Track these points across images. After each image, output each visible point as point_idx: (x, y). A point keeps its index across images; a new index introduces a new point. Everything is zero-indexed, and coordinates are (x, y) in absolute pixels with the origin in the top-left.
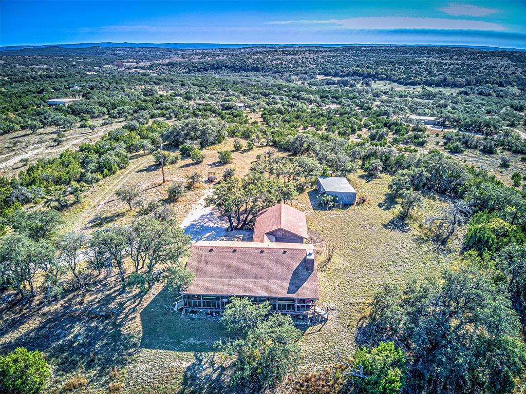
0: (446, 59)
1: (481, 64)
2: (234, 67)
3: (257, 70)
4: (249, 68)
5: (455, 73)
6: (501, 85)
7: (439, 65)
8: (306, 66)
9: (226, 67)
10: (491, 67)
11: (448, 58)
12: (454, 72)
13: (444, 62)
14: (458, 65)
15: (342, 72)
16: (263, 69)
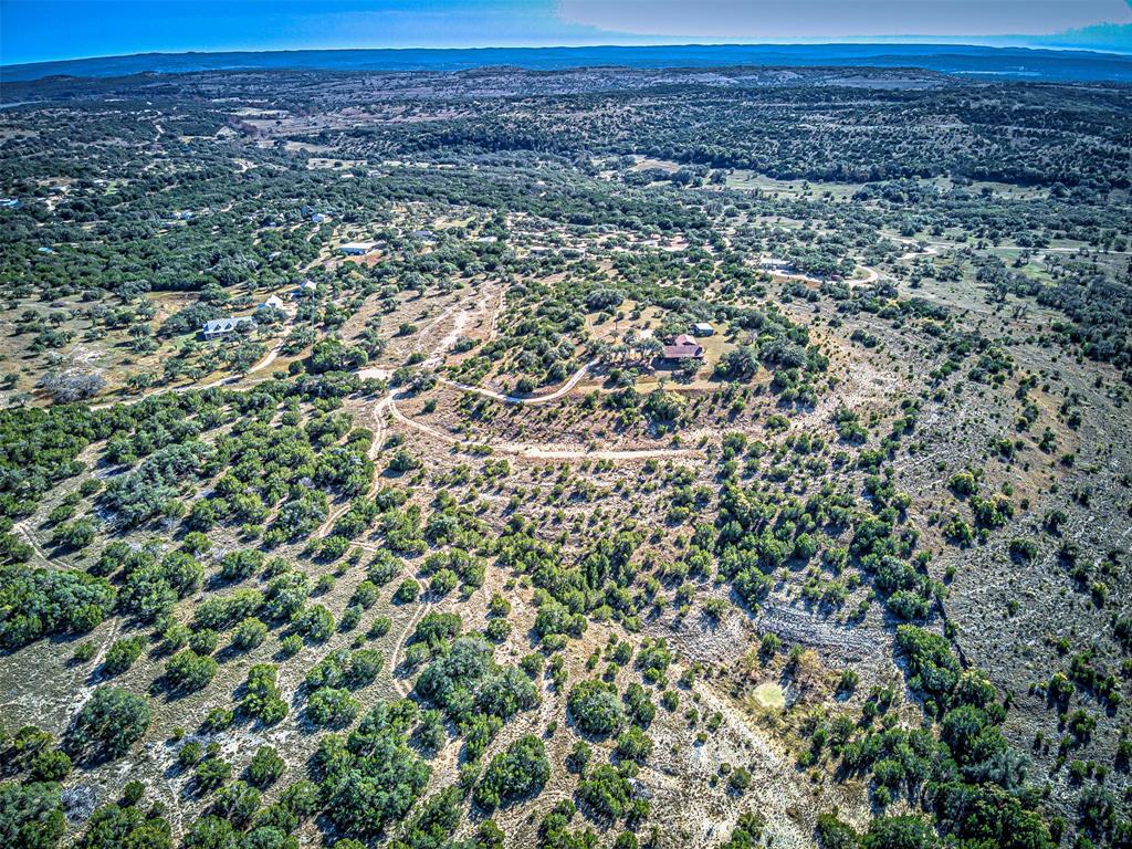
0: (849, 124)
1: (905, 132)
2: (484, 139)
3: (526, 145)
4: (512, 140)
5: (858, 155)
6: (926, 175)
7: (836, 136)
8: (612, 134)
9: (469, 139)
10: (920, 138)
11: (852, 120)
12: (858, 152)
13: (845, 129)
14: (867, 135)
15: (677, 150)
16: (536, 142)
